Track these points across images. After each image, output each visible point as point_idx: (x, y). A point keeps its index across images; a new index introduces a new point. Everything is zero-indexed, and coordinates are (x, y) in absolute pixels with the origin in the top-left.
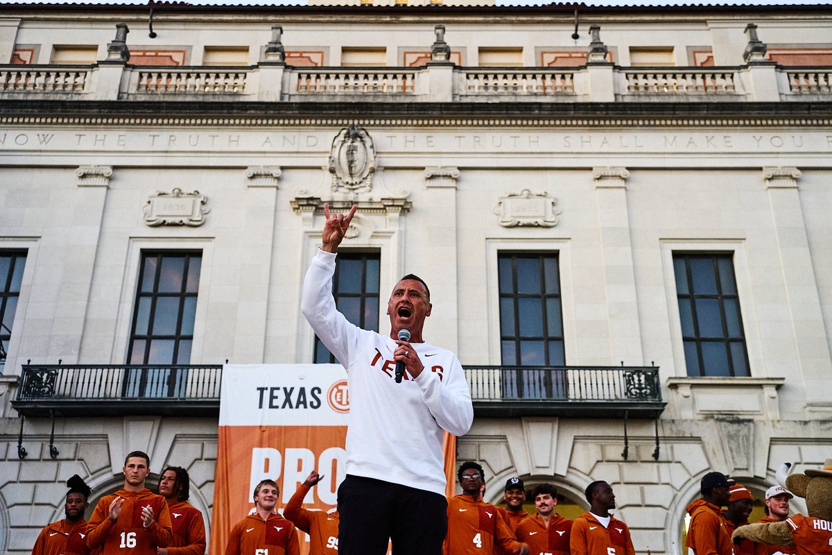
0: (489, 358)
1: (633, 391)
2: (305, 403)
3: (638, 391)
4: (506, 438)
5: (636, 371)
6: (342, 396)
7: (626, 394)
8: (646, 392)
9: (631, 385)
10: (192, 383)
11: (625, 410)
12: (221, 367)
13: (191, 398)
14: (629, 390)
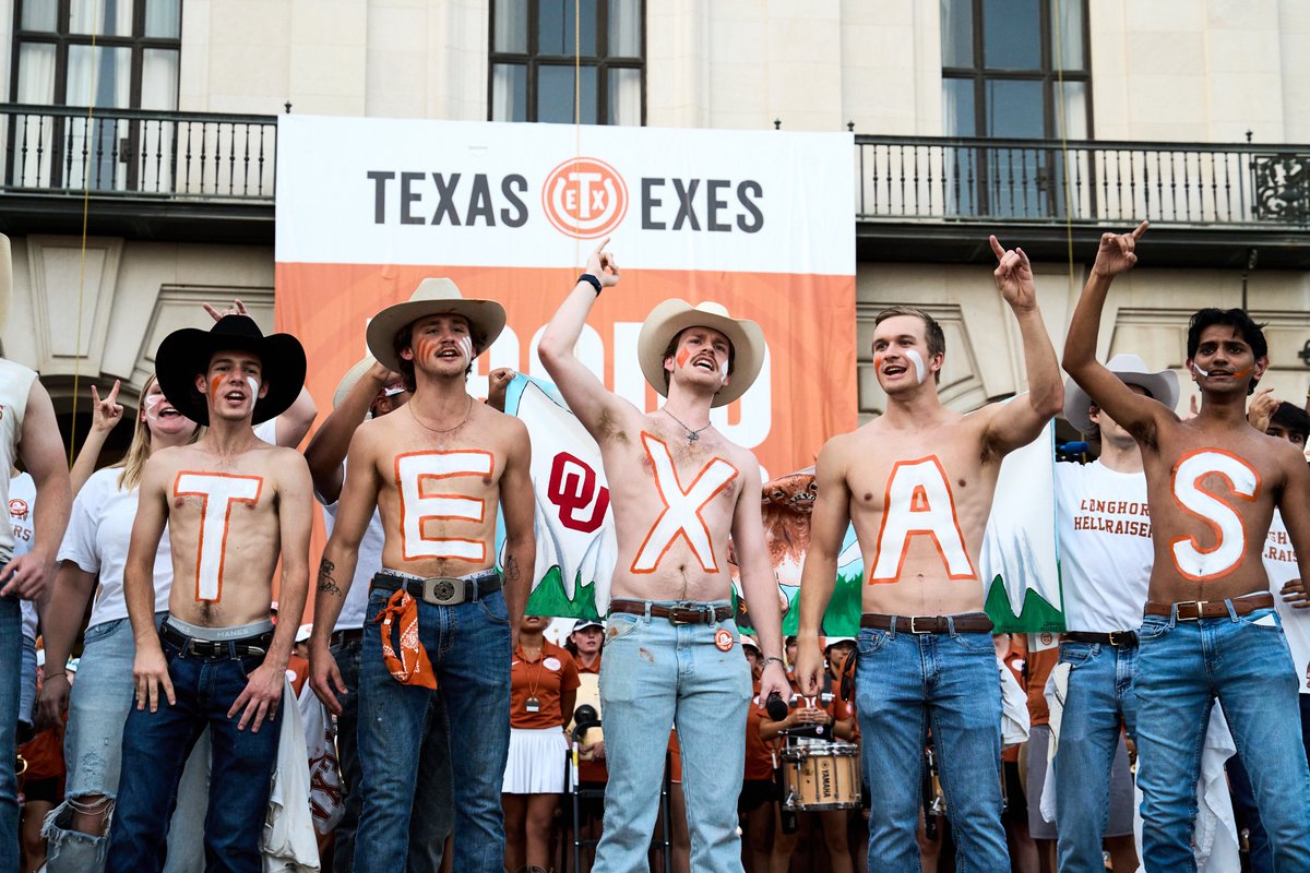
0: (916, 119)
1: (1272, 203)
2: (488, 212)
3: (1284, 204)
4: (959, 311)
5: (1281, 156)
6: (577, 197)
7: (1255, 210)
8: (1302, 206)
9: (1268, 188)
10: (189, 157)
11: (1250, 249)
12: (271, 120)
13: (187, 194)
14: (1261, 201)
